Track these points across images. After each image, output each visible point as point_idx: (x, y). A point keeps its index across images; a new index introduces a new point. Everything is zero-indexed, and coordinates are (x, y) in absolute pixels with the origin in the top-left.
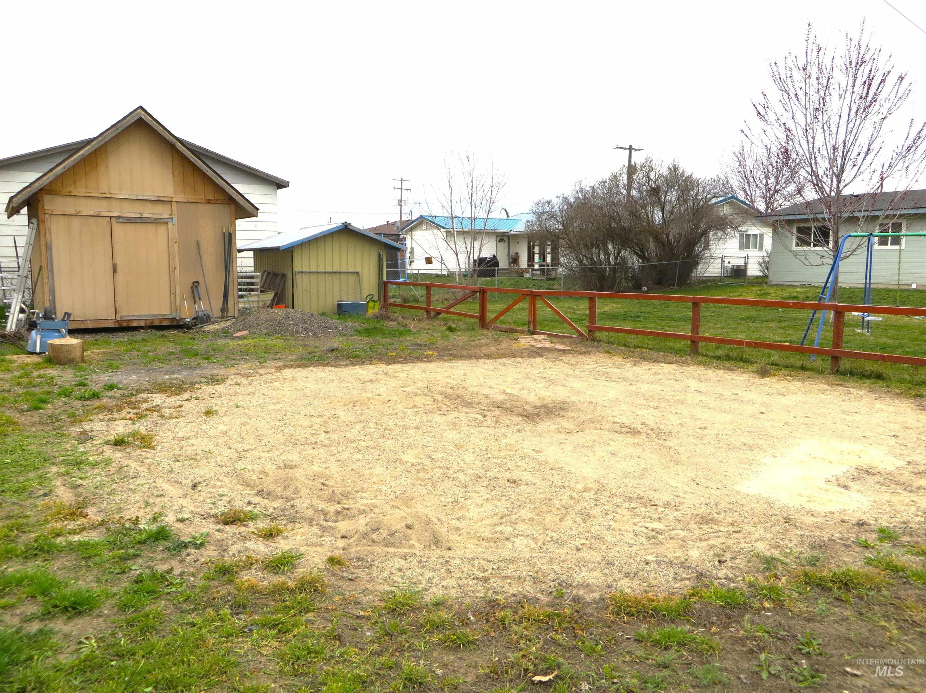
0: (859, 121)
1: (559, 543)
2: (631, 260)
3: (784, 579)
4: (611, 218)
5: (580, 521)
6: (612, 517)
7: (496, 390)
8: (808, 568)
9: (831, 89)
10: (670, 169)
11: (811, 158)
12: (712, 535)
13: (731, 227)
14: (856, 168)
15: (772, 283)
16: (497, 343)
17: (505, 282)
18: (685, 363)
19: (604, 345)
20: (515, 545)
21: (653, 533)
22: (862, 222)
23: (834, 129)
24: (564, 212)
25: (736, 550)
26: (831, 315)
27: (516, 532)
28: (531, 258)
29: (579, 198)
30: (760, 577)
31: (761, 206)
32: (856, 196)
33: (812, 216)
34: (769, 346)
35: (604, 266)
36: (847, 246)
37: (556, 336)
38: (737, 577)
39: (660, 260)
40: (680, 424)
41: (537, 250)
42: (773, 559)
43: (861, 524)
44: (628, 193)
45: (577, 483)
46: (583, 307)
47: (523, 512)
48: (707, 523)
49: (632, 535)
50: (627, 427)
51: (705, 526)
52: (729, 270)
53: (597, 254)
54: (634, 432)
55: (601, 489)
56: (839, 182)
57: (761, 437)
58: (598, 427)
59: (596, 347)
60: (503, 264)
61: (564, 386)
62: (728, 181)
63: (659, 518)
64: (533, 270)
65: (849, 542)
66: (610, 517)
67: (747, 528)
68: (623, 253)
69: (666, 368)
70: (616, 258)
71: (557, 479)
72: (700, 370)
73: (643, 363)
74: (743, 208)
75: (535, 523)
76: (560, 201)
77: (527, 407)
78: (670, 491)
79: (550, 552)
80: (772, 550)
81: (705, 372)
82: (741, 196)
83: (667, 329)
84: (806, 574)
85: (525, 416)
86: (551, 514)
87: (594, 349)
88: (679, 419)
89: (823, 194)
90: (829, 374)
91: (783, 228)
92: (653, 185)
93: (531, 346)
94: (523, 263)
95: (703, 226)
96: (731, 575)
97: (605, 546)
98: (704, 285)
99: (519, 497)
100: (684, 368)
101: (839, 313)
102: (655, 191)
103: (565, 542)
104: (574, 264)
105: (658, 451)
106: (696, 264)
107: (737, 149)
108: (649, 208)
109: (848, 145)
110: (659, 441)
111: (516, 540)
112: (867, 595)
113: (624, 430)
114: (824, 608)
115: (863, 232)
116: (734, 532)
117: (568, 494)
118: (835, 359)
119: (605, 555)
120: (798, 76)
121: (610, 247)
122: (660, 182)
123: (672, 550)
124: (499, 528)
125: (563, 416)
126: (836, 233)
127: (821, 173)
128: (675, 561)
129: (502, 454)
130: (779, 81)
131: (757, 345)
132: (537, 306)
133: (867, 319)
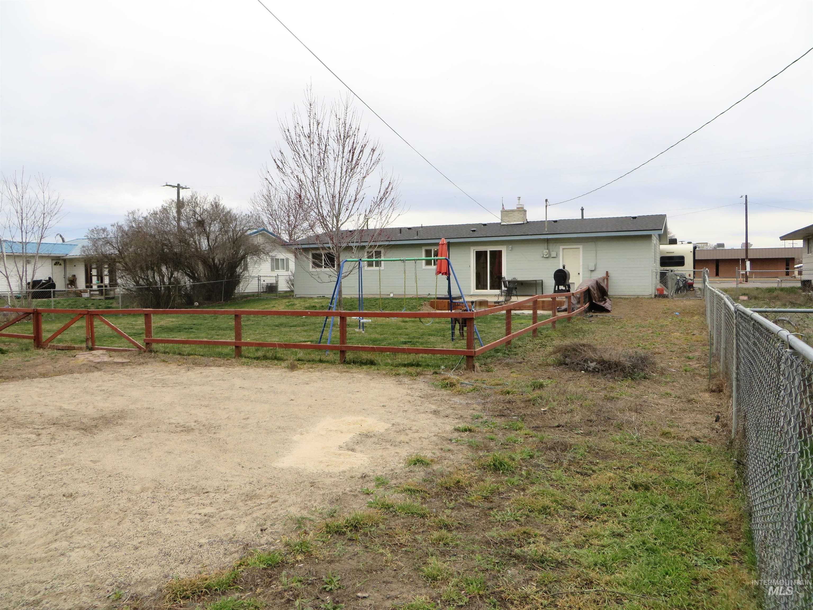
0: (348, 178)
1: (115, 546)
2: (183, 280)
3: (311, 533)
4: (163, 244)
5: (137, 520)
6: (168, 511)
7: (51, 408)
8: (329, 520)
9: (329, 154)
10: (213, 206)
11: (317, 202)
12: (255, 508)
13: (264, 253)
14: (349, 211)
15: (297, 296)
16: (54, 361)
17: (62, 302)
18: (231, 365)
19: (161, 355)
20: (71, 559)
21: (206, 518)
22: (355, 250)
23: (332, 182)
24: (119, 239)
25: (275, 517)
26: (338, 319)
27: (72, 545)
28: (88, 280)
29: (133, 227)
30: (294, 536)
31: (285, 237)
32: (350, 231)
33: (321, 246)
34: (295, 346)
35: (159, 286)
36: (346, 268)
37: (115, 350)
38: (276, 540)
39: (208, 279)
40: (228, 417)
41: (94, 272)
42: (303, 518)
43: (364, 477)
44: (178, 224)
45: (135, 485)
46: (140, 322)
47: (80, 523)
48: (251, 499)
49: (186, 524)
50: (181, 426)
51: (249, 502)
52: (265, 286)
53: (152, 275)
54: (187, 430)
55: (158, 486)
56: (338, 222)
57: (292, 419)
58: (155, 430)
59: (154, 358)
60: (60, 286)
61: (122, 396)
62: (259, 217)
63: (211, 503)
64: (91, 291)
65: (357, 493)
66: (166, 511)
67: (283, 497)
68: (175, 274)
69: (215, 371)
70: (170, 279)
71: (115, 485)
72: (243, 370)
73: (196, 368)
74: (272, 238)
75: (93, 532)
76: (115, 229)
77: (85, 420)
78: (220, 477)
79: (107, 558)
80: (302, 511)
81: (247, 371)
82: (270, 229)
83: (216, 337)
84: (327, 526)
85: (83, 429)
86: (109, 520)
87: (152, 360)
88: (227, 413)
89: (328, 230)
90: (339, 364)
91: (301, 254)
92: (199, 218)
93: (90, 361)
94: (81, 284)
95: (242, 252)
96: (271, 540)
97: (161, 540)
98: (245, 299)
99: (75, 510)
100: (230, 369)
101: (343, 318)
102: (201, 223)
103: (123, 545)
104: (131, 284)
105: (209, 443)
106: (237, 283)
107: (265, 192)
108: (197, 237)
109: (342, 195)
110: (210, 435)
111: (72, 554)
112: (370, 531)
113: (179, 429)
114: (341, 549)
115: (355, 258)
116: (273, 502)
117: (126, 497)
118: (343, 352)
119: (161, 547)
120: (305, 142)
121: (164, 269)
122: (205, 216)
123: (222, 529)
124: (53, 546)
125: (121, 424)
126: (338, 258)
127: (325, 214)
128: (225, 539)
129: (57, 470)
130: (291, 143)
131: (287, 346)
132: (95, 323)
133: (362, 321)
